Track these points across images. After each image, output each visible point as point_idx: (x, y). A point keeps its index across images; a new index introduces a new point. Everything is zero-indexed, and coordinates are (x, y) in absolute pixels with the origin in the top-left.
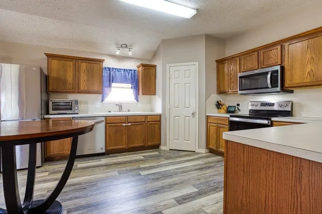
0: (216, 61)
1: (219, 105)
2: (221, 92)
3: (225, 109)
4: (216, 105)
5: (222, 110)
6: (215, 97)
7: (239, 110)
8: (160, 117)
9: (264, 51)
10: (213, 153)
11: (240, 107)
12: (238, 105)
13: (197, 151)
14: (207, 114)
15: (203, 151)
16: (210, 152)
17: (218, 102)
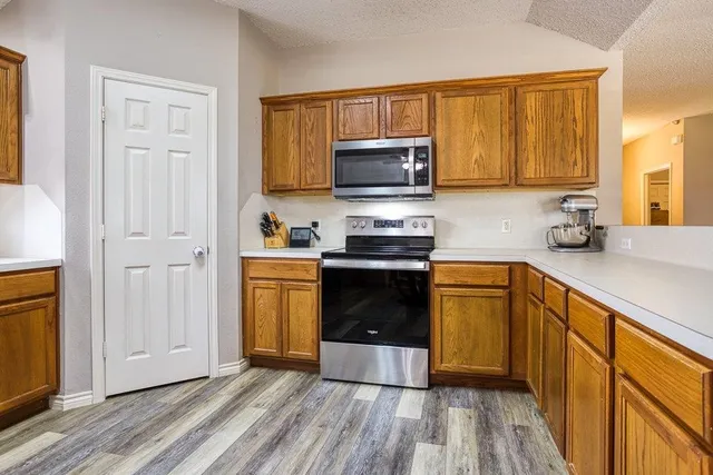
0: (261, 99)
1: (268, 226)
2: (274, 189)
3: (284, 235)
4: (262, 225)
5: (278, 240)
6: (259, 204)
7: (318, 238)
8: (57, 276)
9: (394, 98)
10: (261, 366)
11: (319, 231)
12: (315, 224)
13: (214, 375)
14: (244, 254)
15: (235, 366)
16: (252, 365)
17: (266, 218)
